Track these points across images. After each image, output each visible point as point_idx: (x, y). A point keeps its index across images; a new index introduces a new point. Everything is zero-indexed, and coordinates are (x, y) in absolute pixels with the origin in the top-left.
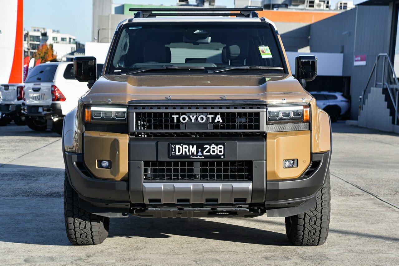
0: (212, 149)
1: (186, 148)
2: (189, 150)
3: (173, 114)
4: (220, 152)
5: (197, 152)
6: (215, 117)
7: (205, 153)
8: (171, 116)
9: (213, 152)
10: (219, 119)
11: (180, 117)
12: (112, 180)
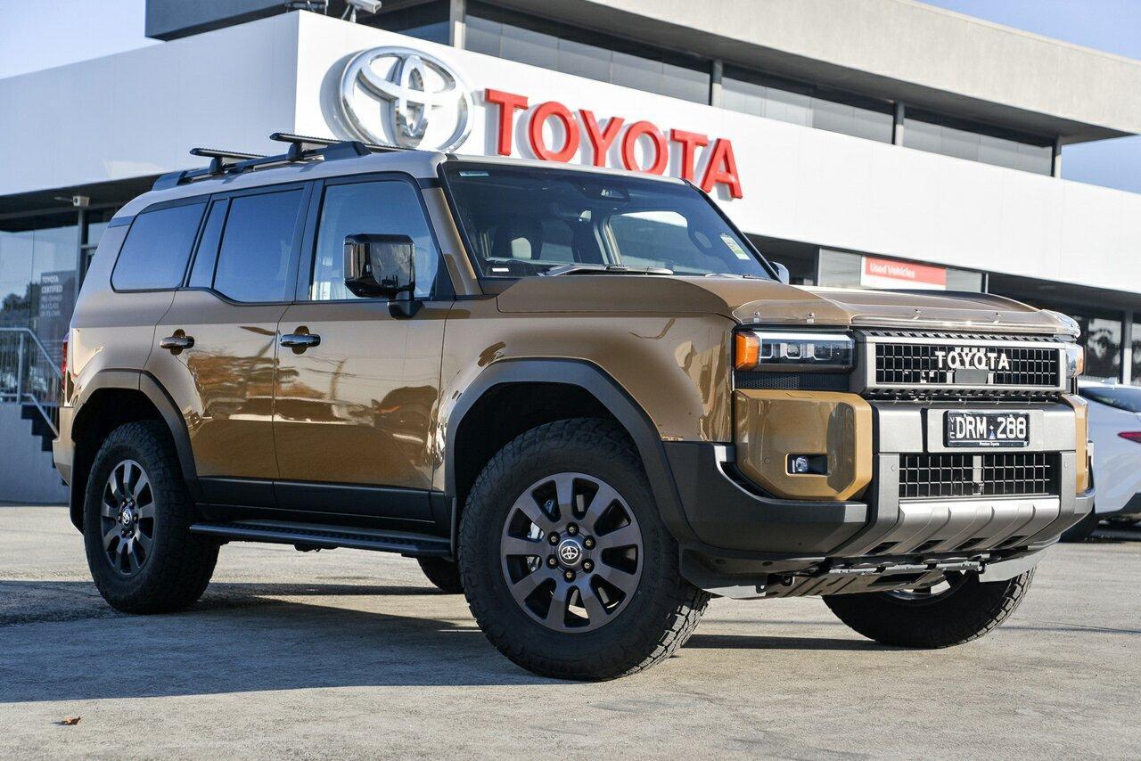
0: (1009, 427)
1: (971, 423)
2: (975, 428)
3: (935, 348)
4: (1021, 431)
5: (989, 431)
6: (999, 357)
7: (1000, 436)
8: (933, 354)
9: (1011, 431)
10: (1004, 362)
11: (946, 356)
12: (831, 499)
